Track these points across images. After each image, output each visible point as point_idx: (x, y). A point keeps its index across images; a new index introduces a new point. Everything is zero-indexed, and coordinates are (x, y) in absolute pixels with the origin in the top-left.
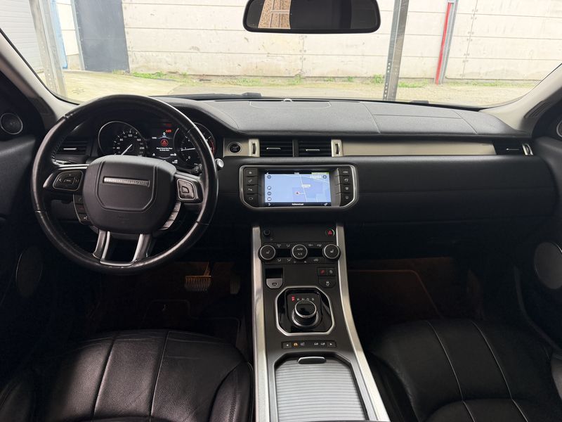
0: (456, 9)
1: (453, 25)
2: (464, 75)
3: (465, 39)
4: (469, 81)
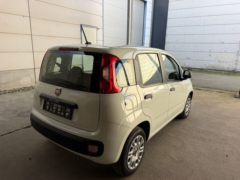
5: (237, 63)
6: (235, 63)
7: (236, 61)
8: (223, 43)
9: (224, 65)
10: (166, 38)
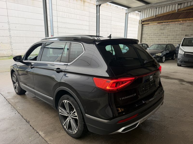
5: (12, 50)
6: (11, 50)
7: (11, 48)
9: (4, 52)
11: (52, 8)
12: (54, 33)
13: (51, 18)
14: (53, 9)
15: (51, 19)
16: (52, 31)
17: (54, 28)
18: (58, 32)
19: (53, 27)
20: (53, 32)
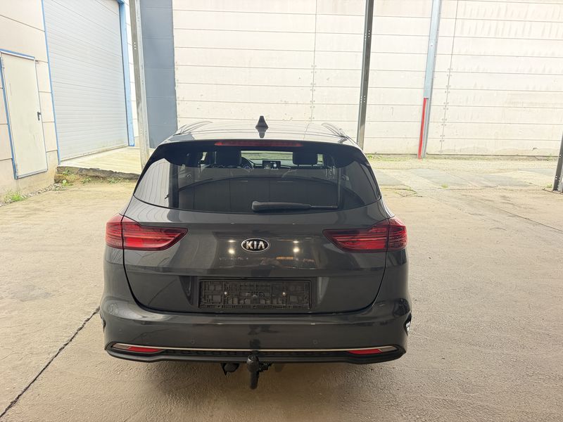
0: (430, 103)
1: (429, 114)
2: (441, 151)
3: (440, 124)
4: (447, 156)
8: (286, 103)
10: (176, 88)
11: (440, 13)
12: (434, 91)
13: (432, 44)
14: (442, 16)
15: (432, 49)
16: (430, 84)
17: (436, 75)
18: (448, 87)
19: (434, 71)
20: (432, 88)
